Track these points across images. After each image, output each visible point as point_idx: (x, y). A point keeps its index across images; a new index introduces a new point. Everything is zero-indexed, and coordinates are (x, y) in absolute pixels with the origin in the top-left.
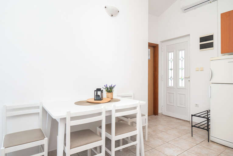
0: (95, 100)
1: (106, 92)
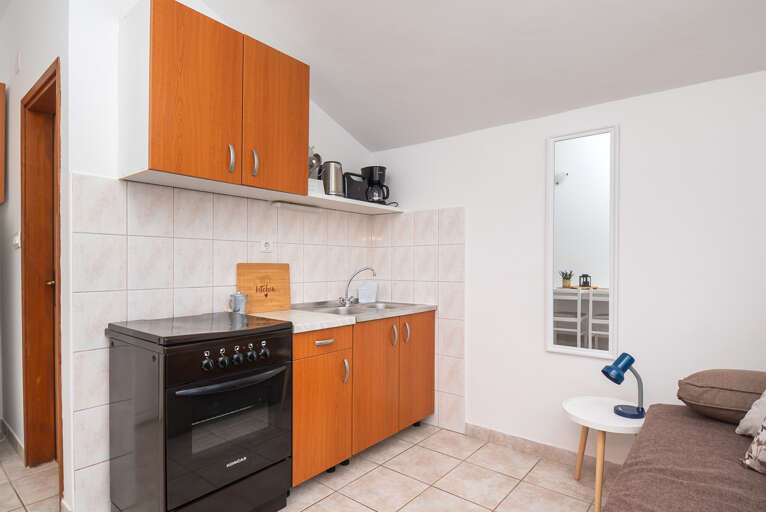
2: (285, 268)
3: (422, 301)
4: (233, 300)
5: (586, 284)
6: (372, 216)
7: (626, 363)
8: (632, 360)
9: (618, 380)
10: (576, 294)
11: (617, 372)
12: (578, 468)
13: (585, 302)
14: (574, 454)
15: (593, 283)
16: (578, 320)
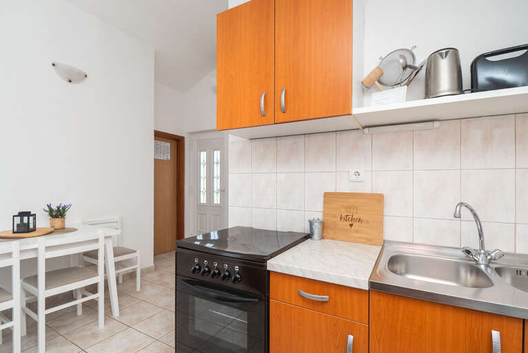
0: (14, 232)
1: (50, 217)
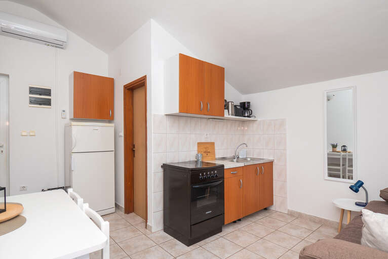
2: (213, 144)
3: (267, 157)
4: (197, 156)
5: (345, 150)
6: (243, 121)
7: (360, 184)
8: (363, 183)
9: (357, 191)
10: (340, 155)
11: (356, 188)
12: (339, 228)
13: (344, 159)
14: (338, 223)
15: (348, 150)
16: (341, 168)
